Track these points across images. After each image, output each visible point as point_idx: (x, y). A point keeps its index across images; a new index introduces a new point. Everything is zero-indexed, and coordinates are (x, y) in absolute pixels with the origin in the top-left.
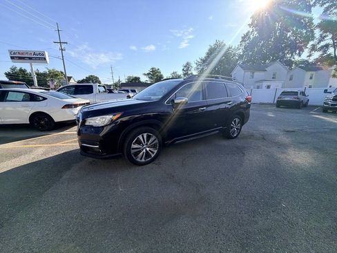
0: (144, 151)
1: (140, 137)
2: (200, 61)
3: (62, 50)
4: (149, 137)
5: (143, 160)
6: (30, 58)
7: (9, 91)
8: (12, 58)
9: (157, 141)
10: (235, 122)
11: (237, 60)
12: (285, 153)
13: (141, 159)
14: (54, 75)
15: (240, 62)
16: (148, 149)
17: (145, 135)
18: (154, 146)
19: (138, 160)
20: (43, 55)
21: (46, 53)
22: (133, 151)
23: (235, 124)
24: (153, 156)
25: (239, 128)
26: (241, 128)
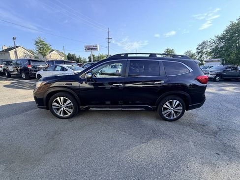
0: (62, 109)
1: (58, 99)
3: (109, 43)
5: (62, 115)
6: (91, 49)
8: (85, 49)
9: (72, 104)
13: (60, 114)
16: (65, 108)
17: (62, 98)
19: (58, 114)
21: (98, 46)
22: (53, 107)
23: (171, 106)
24: (69, 114)
25: (181, 111)
26: (183, 113)
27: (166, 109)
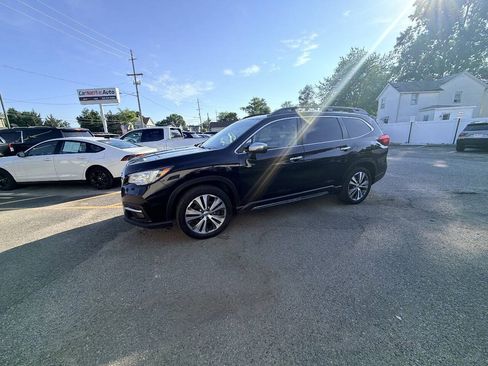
0: (205, 219)
1: (198, 200)
2: (325, 82)
3: (137, 84)
4: (211, 201)
5: (203, 232)
6: (100, 98)
7: (65, 141)
8: (81, 99)
9: (223, 206)
10: (357, 177)
11: (389, 76)
12: (440, 230)
13: (201, 230)
14: (126, 117)
15: (395, 79)
16: (210, 217)
17: (205, 197)
18: (220, 213)
19: (196, 231)
20: (113, 92)
21: (117, 90)
22: (188, 219)
23: (358, 181)
24: (218, 226)
25: (366, 187)
26: (369, 187)
27: (352, 187)
